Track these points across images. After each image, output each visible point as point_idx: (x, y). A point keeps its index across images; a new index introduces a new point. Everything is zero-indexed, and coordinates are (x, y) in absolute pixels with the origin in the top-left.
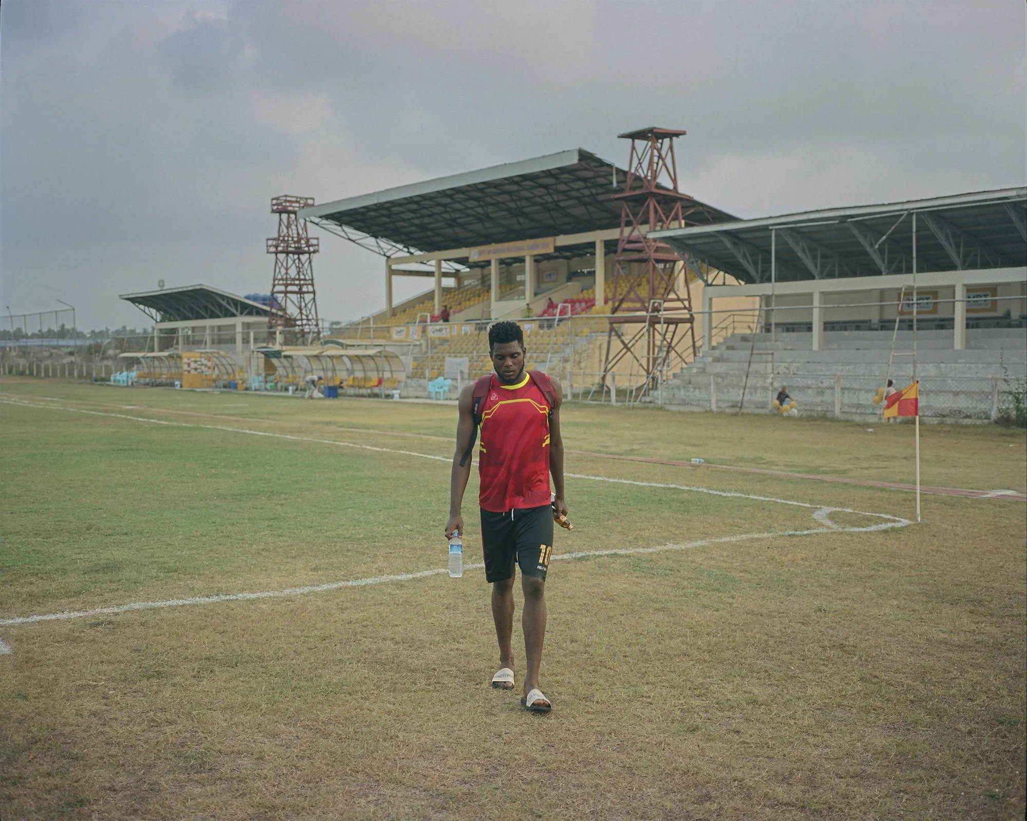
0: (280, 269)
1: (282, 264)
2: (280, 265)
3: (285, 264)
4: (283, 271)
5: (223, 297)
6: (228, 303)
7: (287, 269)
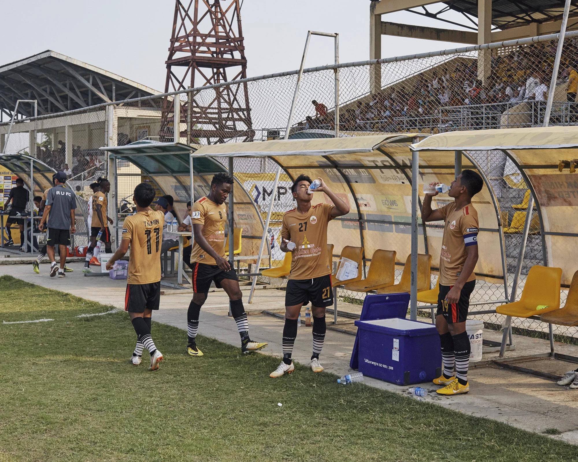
0: (183, 20)
1: (186, 12)
2: (184, 14)
3: (191, 13)
4: (189, 27)
5: (85, 72)
6: (95, 85)
7: (195, 23)
